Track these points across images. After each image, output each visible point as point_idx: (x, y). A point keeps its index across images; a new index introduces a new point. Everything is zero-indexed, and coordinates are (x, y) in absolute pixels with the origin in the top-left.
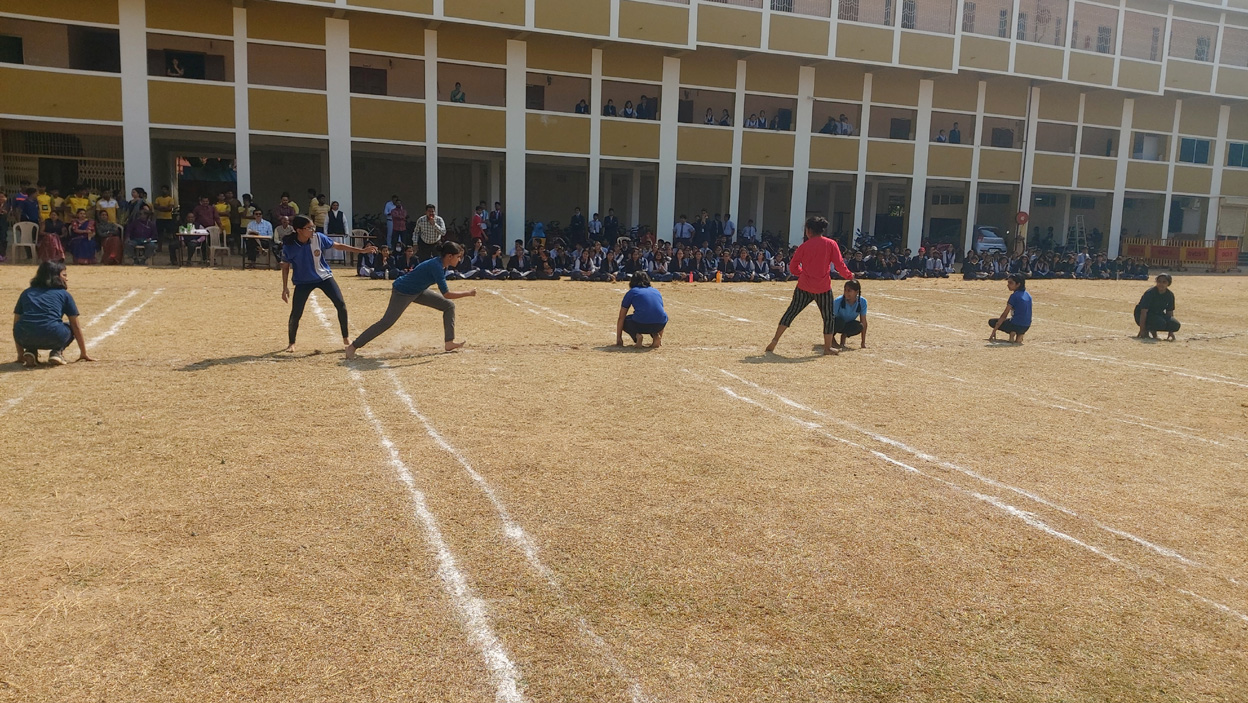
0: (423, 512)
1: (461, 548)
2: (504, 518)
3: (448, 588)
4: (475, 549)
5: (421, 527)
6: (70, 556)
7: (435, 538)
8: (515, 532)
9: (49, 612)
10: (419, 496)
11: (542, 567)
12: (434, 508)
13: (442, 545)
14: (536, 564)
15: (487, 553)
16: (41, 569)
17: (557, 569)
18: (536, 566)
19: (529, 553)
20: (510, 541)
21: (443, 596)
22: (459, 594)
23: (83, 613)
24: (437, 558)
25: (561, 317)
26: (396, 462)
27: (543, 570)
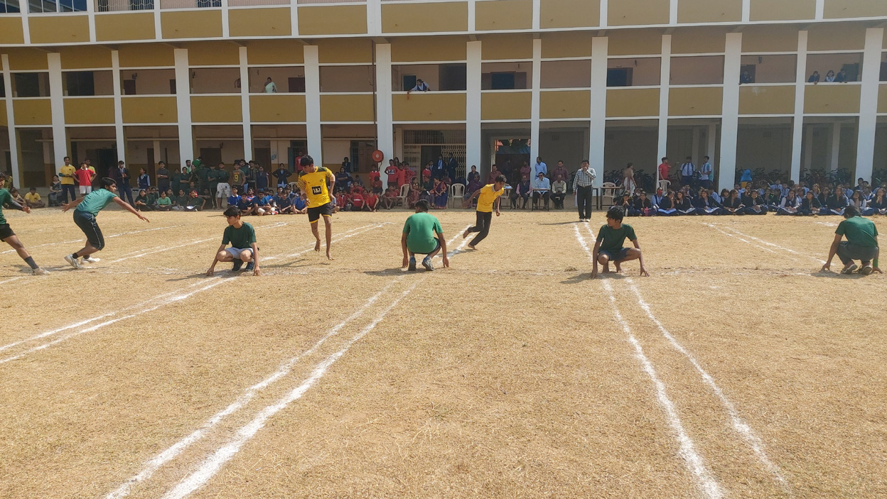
0: (664, 399)
1: (698, 433)
2: (732, 414)
3: (689, 467)
4: (709, 437)
5: (662, 411)
6: (434, 397)
7: (676, 423)
8: (743, 428)
9: (422, 435)
10: (660, 386)
11: (770, 463)
12: (673, 397)
13: (682, 429)
14: (764, 459)
15: (720, 442)
16: (418, 404)
17: (784, 467)
18: (763, 460)
19: (756, 449)
20: (738, 435)
21: (685, 473)
22: (698, 474)
23: (440, 440)
24: (678, 440)
25: (770, 245)
26: (641, 356)
27: (771, 466)
